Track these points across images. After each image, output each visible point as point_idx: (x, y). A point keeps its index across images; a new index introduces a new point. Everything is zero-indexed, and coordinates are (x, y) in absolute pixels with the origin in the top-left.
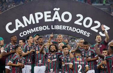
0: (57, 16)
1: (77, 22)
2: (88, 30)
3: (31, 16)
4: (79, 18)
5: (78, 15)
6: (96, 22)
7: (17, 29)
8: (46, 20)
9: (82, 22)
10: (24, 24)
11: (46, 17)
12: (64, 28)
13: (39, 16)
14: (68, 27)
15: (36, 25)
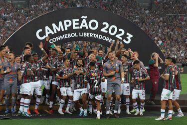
0: (84, 24)
1: (103, 30)
3: (60, 23)
4: (105, 26)
5: (104, 23)
6: (120, 30)
8: (74, 28)
10: (53, 31)
11: (74, 24)
12: (91, 35)
13: (68, 23)
14: (95, 34)
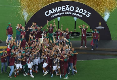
0: (67, 8)
1: (76, 11)
2: (81, 14)
3: (56, 8)
4: (77, 9)
5: (77, 8)
6: (85, 11)
7: (50, 14)
8: (63, 10)
9: (79, 11)
10: (53, 12)
11: (63, 9)
12: (71, 13)
13: (60, 8)
15: (59, 12)
